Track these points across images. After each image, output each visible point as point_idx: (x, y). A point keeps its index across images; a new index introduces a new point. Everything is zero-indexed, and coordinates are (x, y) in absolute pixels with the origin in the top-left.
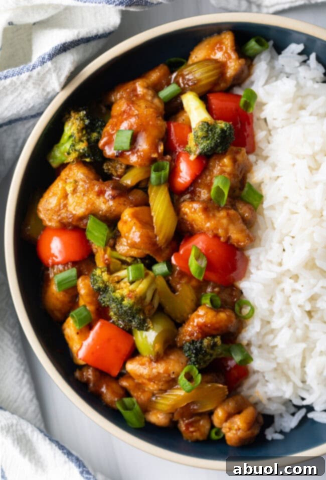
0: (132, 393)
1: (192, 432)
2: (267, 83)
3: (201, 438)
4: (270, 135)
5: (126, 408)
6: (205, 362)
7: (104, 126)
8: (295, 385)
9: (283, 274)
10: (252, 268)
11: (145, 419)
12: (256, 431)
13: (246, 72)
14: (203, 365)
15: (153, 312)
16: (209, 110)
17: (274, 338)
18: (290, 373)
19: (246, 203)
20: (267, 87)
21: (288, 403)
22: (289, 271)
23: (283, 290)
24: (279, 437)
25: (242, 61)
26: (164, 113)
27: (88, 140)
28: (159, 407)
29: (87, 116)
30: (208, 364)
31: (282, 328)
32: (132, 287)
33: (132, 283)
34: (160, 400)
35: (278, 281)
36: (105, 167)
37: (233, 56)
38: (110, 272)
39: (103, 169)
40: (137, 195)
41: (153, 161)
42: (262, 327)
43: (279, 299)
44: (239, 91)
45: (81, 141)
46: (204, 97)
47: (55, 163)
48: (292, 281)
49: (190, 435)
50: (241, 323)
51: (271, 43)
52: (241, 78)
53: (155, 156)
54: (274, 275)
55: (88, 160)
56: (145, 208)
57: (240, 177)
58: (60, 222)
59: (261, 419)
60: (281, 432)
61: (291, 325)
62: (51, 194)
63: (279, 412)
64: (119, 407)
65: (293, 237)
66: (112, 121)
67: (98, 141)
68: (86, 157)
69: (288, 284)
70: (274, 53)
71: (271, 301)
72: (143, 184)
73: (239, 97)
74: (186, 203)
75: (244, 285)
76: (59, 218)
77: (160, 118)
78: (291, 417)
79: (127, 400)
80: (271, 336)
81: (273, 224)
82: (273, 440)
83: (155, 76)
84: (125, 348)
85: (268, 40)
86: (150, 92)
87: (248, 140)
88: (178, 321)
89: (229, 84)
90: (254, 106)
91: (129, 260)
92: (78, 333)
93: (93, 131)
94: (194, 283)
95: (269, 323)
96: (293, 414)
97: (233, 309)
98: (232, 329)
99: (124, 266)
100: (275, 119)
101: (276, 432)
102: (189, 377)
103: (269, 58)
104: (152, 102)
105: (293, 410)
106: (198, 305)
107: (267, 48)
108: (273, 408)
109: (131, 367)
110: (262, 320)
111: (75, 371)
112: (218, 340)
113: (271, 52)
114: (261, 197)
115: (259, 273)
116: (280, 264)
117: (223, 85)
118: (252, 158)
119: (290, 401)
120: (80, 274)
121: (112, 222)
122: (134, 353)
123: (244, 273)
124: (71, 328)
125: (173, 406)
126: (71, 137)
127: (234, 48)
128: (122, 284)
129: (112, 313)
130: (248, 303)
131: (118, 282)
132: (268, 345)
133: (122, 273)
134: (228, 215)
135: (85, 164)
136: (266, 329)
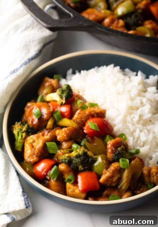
41: (52, 113)
53: (51, 110)
67: (28, 126)
68: (29, 133)
69: (128, 118)
80: (139, 141)
120: (58, 166)
121: (54, 139)
124: (70, 187)
136: (135, 140)
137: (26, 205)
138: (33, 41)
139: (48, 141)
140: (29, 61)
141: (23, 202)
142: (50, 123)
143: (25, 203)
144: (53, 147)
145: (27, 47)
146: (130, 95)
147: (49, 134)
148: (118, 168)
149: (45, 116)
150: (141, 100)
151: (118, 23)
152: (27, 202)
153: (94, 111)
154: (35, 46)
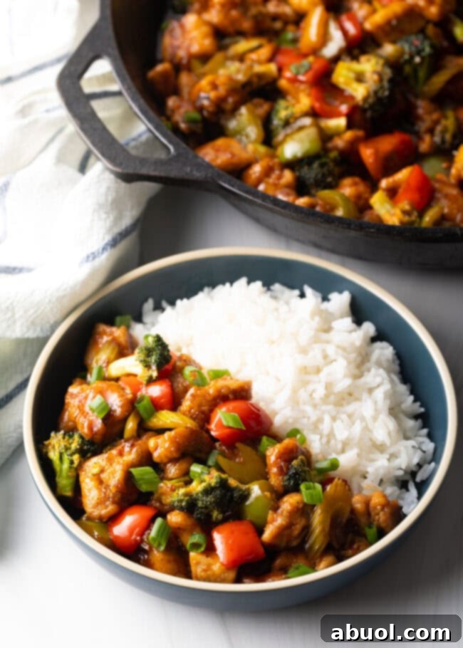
53: (130, 396)
55: (89, 455)
58: (114, 501)
61: (334, 419)
76: (111, 499)
80: (333, 442)
92: (207, 556)
126: (61, 456)
136: (324, 440)
139: (133, 465)
142: (131, 425)
144: (146, 477)
146: (298, 342)
147: (134, 450)
148: (300, 506)
149: (118, 412)
150: (323, 351)
151: (280, 177)
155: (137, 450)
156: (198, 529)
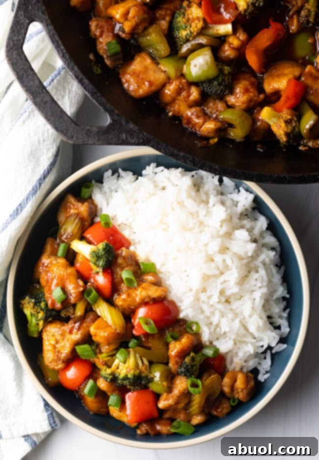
0: (174, 418)
1: (221, 411)
2: (108, 203)
3: (228, 411)
4: (132, 228)
5: (178, 428)
6: (196, 371)
7: (44, 295)
8: (251, 343)
9: (197, 294)
10: (179, 304)
11: (192, 425)
12: (252, 383)
13: (93, 207)
14: (197, 373)
15: (148, 368)
16: (90, 243)
17: (220, 329)
18: (244, 339)
19: (148, 273)
20: (110, 206)
21: (256, 355)
22: (197, 290)
23: (203, 302)
24: (267, 376)
25: (86, 204)
26: (68, 263)
27: (42, 309)
28: (193, 413)
29: (31, 297)
30: (198, 370)
31: (219, 321)
32: (126, 365)
33: (125, 362)
34: (191, 409)
35: (197, 299)
36: (63, 315)
37: (79, 205)
38: (109, 367)
39: (62, 317)
40: (91, 316)
41: (83, 293)
42: (209, 329)
43: (205, 308)
44: (98, 219)
45: (38, 313)
46: (82, 238)
47: (36, 335)
48: (203, 294)
49: (221, 414)
50: (197, 335)
51: (93, 182)
52: (94, 212)
53: (81, 289)
54: (192, 299)
55: (50, 319)
56: (99, 320)
57: (134, 263)
58: (63, 362)
59: (250, 375)
60: (267, 372)
61: (223, 315)
62: (46, 352)
63: (257, 363)
64: (173, 431)
65: (186, 271)
66: (46, 290)
67: (47, 305)
68: (48, 318)
69: (203, 297)
70: (99, 185)
71: (202, 312)
72: (89, 308)
73: (99, 222)
74: (117, 300)
75: (182, 315)
76: (61, 361)
77: (68, 268)
78: (265, 360)
79: (175, 424)
81: (170, 272)
82: (265, 380)
83: (48, 248)
84: (150, 398)
85: (91, 182)
86: (53, 258)
87: (123, 241)
88: (165, 361)
89: (90, 221)
90: (112, 221)
91: (114, 352)
92: (120, 411)
93: (40, 302)
94: (156, 336)
95: (211, 323)
96: (265, 358)
97: (188, 332)
98: (195, 343)
99: (114, 358)
100: (127, 219)
101: (264, 374)
102: (194, 385)
103: (99, 190)
104: (58, 263)
105: (263, 356)
106: (167, 345)
107: (93, 186)
108: (251, 364)
109: (162, 404)
110: (207, 325)
111: (136, 431)
112: (192, 354)
113: (97, 186)
114: (153, 265)
115: (184, 303)
116: (191, 290)
117: (87, 223)
118: (132, 248)
119: (257, 353)
120: (95, 380)
121: (88, 339)
122: (157, 397)
123: (177, 310)
124: (115, 412)
125: (199, 407)
126: (32, 315)
127: (76, 201)
128: (120, 368)
129: (128, 387)
130: (192, 323)
131: (118, 368)
132: (221, 335)
133: (116, 362)
134: (143, 288)
135: (51, 322)
136: (213, 328)
137: (50, 424)
138: (44, 141)
139: (78, 343)
140: (40, 184)
141: (47, 422)
142: (79, 311)
143: (50, 423)
145: (34, 155)
146: (206, 251)
147: (80, 333)
148: (186, 392)
149: (72, 300)
150: (224, 261)
151: (189, 95)
152: (52, 421)
153: (149, 297)
154: (48, 150)
155: (82, 333)
156: (117, 392)
